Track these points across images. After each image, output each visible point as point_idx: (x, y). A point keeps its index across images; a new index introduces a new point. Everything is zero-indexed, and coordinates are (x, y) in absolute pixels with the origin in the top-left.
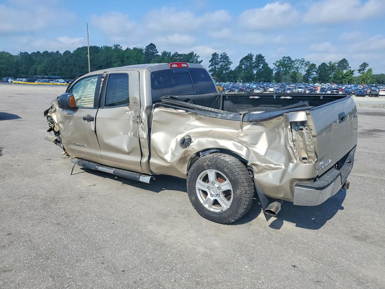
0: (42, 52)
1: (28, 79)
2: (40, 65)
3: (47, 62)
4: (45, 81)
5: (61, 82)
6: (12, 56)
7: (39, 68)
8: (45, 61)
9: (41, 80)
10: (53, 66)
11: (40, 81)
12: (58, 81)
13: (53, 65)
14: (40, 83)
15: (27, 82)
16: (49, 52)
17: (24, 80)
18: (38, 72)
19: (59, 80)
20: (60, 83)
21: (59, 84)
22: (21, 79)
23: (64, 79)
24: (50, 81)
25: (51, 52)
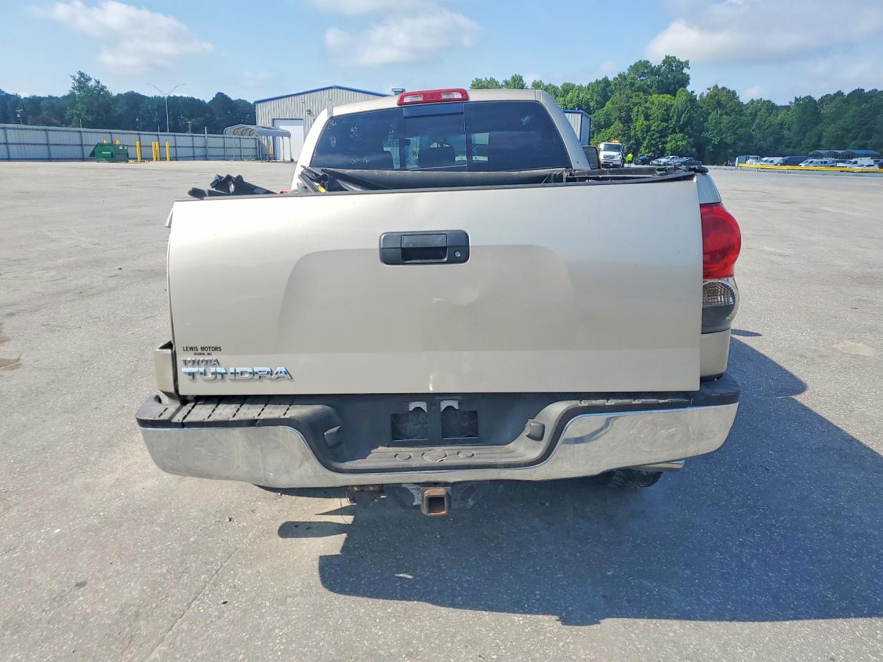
0: (846, 93)
1: (786, 158)
2: (833, 125)
3: (854, 116)
4: (825, 162)
5: (863, 165)
6: (777, 107)
7: (830, 131)
8: (846, 115)
9: (815, 160)
10: (866, 127)
11: (811, 162)
12: (856, 163)
13: (867, 124)
14: (811, 167)
15: (782, 164)
16: (865, 92)
17: (778, 159)
18: (823, 142)
19: (858, 160)
20: (860, 168)
21: (856, 168)
22: (772, 159)
23: (872, 156)
24: (838, 162)
25: (870, 92)
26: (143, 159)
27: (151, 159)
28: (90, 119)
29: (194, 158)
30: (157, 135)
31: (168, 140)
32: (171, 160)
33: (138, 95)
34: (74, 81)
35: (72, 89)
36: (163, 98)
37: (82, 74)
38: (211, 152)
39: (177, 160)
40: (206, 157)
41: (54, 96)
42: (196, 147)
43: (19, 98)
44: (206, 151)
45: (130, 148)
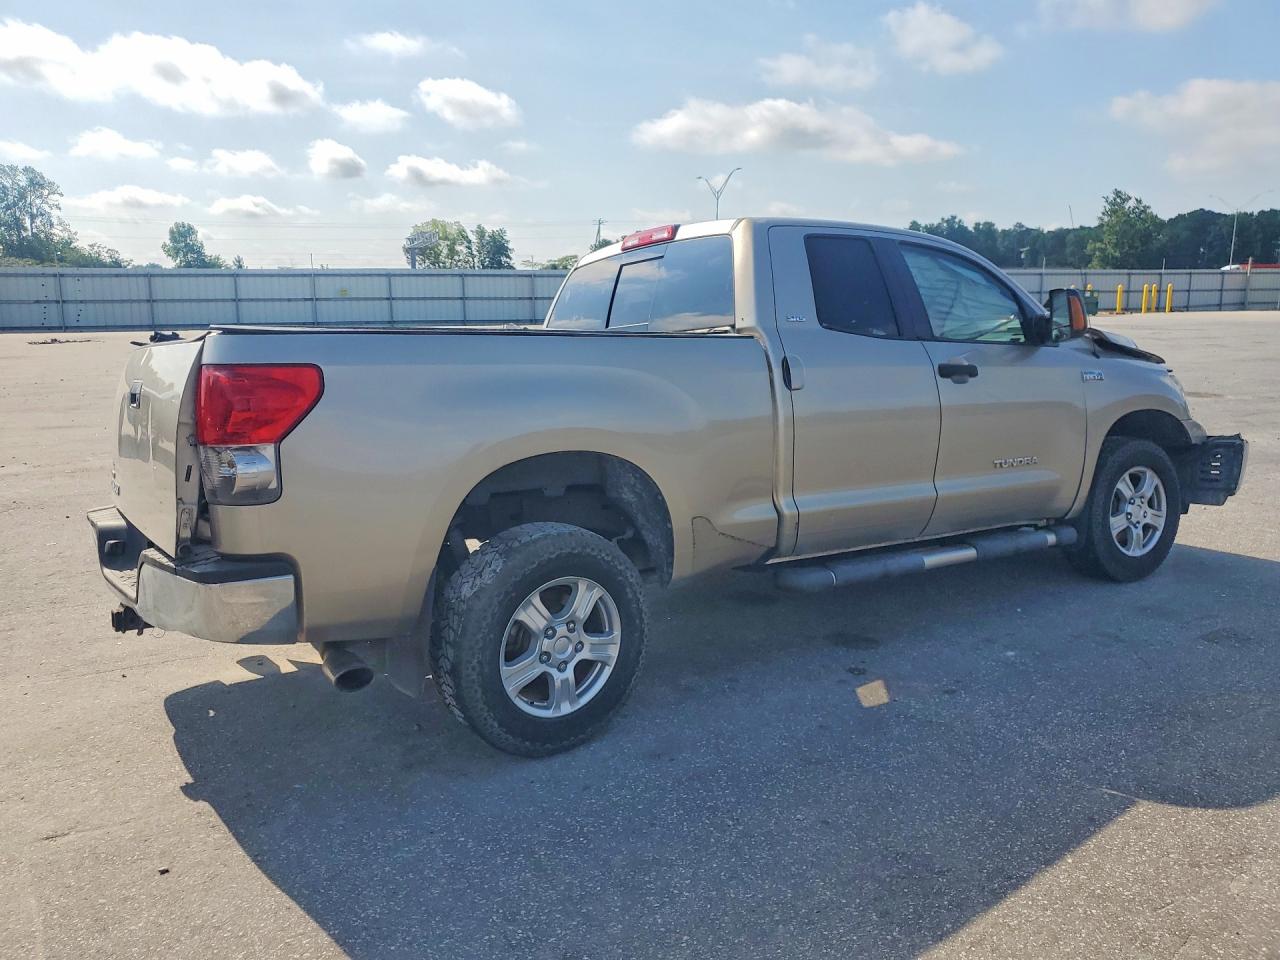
26: (1126, 309)
27: (1139, 310)
28: (1117, 254)
29: (1220, 307)
30: (1160, 274)
31: (1174, 281)
32: (1171, 310)
33: (1210, 213)
34: (1106, 204)
35: (1101, 215)
36: (1252, 214)
37: (1118, 193)
38: (1252, 297)
39: (1188, 311)
40: (1242, 306)
41: (1087, 226)
42: (1226, 290)
43: (1042, 233)
44: (1245, 297)
45: (1101, 295)
